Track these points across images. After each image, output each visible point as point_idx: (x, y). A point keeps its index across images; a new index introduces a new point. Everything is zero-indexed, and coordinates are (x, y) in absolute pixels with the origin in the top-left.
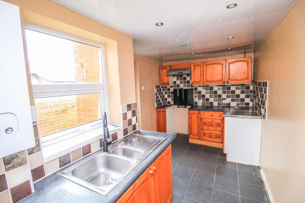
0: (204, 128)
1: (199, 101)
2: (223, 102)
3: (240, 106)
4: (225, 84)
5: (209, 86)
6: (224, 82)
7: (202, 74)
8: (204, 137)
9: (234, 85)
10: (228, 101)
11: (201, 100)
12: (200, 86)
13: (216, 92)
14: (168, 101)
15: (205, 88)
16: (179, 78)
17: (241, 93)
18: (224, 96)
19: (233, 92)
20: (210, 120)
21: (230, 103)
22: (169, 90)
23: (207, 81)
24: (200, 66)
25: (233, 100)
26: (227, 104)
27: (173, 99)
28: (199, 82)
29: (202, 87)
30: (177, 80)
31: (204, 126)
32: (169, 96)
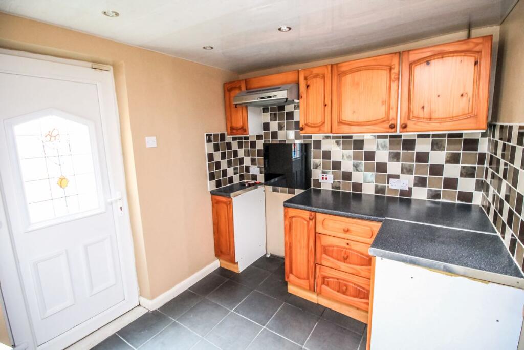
0: (324, 263)
1: (325, 177)
2: (391, 187)
3: (441, 200)
4: (396, 132)
5: (351, 137)
6: (393, 127)
7: (328, 102)
8: (324, 286)
9: (428, 136)
10: (405, 182)
11: (330, 176)
12: (327, 137)
13: (370, 156)
14: (251, 173)
15: (341, 142)
16: (275, 114)
17: (447, 162)
18: (394, 167)
19: (422, 158)
20: (343, 244)
21: (410, 189)
22: (253, 144)
23: (341, 123)
24: (324, 77)
25: (421, 182)
26: (402, 192)
27: (263, 170)
28: (319, 126)
29: (334, 141)
30: (271, 120)
31: (324, 256)
32: (253, 161)
